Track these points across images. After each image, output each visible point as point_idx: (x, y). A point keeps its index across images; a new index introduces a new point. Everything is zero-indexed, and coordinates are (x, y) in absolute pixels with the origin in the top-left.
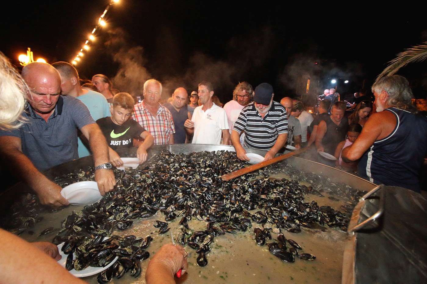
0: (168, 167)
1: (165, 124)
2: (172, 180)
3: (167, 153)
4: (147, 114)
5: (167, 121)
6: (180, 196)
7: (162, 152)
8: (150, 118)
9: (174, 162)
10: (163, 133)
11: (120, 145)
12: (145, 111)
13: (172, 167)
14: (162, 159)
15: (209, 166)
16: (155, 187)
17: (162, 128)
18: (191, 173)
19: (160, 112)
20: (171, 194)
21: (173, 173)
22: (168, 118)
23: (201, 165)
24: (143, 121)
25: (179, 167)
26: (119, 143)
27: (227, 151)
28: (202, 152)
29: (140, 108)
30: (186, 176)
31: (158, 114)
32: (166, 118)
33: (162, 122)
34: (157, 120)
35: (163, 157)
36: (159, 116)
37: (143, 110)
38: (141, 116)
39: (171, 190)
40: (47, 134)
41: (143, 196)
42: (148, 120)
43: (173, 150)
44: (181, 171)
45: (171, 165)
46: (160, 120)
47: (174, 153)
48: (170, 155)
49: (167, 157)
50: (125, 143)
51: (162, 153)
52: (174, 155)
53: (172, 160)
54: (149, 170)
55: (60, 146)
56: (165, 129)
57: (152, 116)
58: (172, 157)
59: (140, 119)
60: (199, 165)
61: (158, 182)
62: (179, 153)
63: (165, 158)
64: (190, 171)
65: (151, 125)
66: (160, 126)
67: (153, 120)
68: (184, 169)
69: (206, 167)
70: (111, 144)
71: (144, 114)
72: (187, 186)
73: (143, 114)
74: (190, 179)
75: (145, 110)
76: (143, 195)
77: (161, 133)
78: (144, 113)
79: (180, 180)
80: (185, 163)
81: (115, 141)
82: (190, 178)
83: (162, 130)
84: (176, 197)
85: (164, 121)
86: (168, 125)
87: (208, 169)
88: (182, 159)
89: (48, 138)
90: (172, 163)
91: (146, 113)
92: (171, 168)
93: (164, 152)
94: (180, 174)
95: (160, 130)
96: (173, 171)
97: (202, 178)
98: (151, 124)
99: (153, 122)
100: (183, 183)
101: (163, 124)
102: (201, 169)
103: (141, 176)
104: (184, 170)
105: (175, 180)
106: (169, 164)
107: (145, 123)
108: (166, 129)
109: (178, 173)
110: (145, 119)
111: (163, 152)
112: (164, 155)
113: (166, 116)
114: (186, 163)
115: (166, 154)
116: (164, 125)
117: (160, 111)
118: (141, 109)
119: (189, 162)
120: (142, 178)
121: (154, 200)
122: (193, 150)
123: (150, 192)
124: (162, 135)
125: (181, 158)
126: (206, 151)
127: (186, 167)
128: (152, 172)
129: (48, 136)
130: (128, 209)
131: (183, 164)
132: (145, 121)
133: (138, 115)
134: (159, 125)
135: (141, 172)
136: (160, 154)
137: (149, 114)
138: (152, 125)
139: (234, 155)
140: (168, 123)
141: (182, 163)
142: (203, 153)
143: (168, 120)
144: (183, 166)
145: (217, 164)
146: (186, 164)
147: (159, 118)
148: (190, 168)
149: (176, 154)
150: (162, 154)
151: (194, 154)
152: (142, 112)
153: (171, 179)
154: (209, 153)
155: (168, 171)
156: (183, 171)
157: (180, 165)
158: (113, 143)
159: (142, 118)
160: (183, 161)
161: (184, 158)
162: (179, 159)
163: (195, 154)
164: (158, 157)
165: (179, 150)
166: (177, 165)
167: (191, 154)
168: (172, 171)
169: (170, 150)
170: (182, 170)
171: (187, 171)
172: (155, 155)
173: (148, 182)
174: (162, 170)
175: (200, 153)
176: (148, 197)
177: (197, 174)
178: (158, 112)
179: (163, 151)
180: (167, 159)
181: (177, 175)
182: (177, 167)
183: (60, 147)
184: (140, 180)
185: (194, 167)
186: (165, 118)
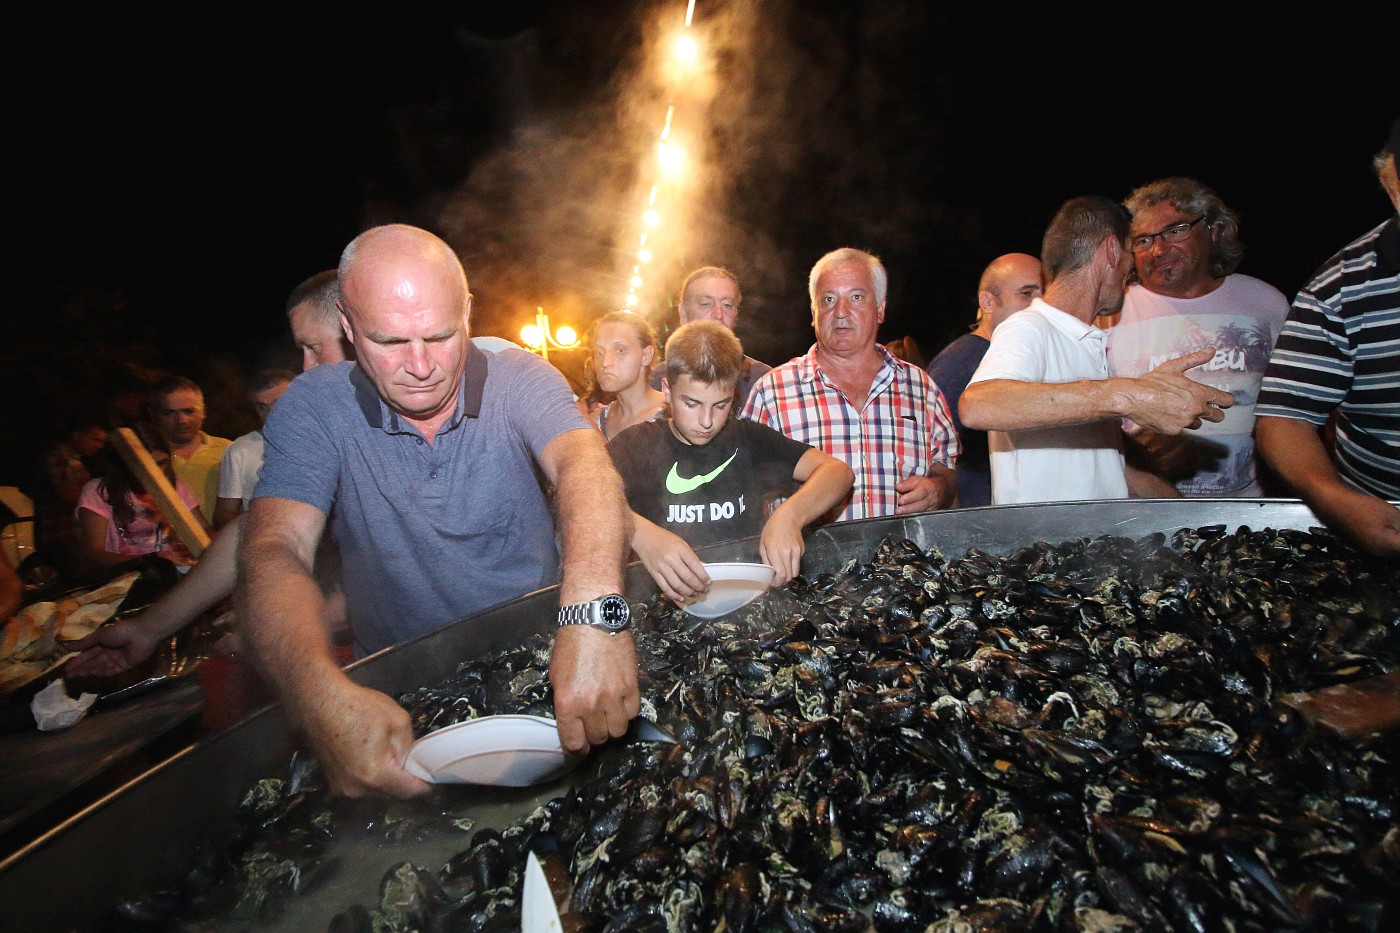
0: (915, 625)
1: (901, 440)
2: (940, 711)
3: (907, 552)
4: (827, 395)
5: (916, 427)
6: (1003, 836)
7: (883, 551)
8: (835, 412)
9: (941, 597)
10: (889, 480)
11: (700, 520)
12: (819, 385)
13: (937, 626)
14: (886, 583)
15: (1166, 621)
16: (841, 753)
17: (888, 459)
18: (1055, 662)
19: (883, 387)
20: (939, 811)
21: (943, 660)
22: (918, 414)
23: (1111, 613)
24: (805, 426)
25: (971, 625)
26: (696, 512)
27: (1244, 529)
28: (1087, 540)
29: (801, 373)
30: (1029, 693)
31: (874, 395)
32: (913, 413)
33: (887, 430)
34: (866, 422)
35: (890, 573)
36: (877, 401)
37: (809, 379)
38: (802, 405)
39: (940, 785)
40: (434, 494)
41: (769, 810)
42: (828, 423)
43: (935, 538)
44: (987, 651)
45: (926, 612)
46: (878, 422)
47: (939, 554)
48: (921, 560)
49: (907, 571)
50: (721, 511)
51: (881, 556)
52: (940, 561)
53: (931, 586)
54: (816, 644)
55: (477, 536)
56: (902, 462)
57: (848, 405)
58: (930, 568)
59: (794, 417)
60: (1101, 618)
61: (856, 721)
62: (962, 552)
63: (897, 575)
64: (1046, 653)
65: (839, 442)
66: (880, 449)
67: (847, 422)
68: (1006, 638)
69: (1146, 630)
70: (670, 520)
71: (811, 397)
72: (1053, 769)
73: (808, 398)
74: (1061, 709)
75: (817, 379)
76: (771, 799)
77: (882, 480)
78: (813, 394)
79: (997, 717)
80: (1009, 605)
81: (684, 507)
82: (1056, 703)
83: (888, 465)
84: (975, 840)
85: (901, 424)
86: (916, 442)
87: (1170, 641)
88: (983, 578)
89: (438, 507)
90: (930, 603)
91: (821, 392)
92: (931, 632)
93: (891, 549)
94: (987, 677)
95: (874, 465)
96: (941, 651)
97: (1140, 701)
98: (837, 437)
99: (847, 431)
100: (1015, 737)
101: (893, 438)
102: (1113, 640)
103: (774, 672)
104: (1003, 643)
105: (960, 714)
106: (917, 610)
107: (813, 432)
108: (909, 461)
109: (973, 664)
110: (816, 419)
111: (886, 548)
112: (893, 561)
113: (912, 405)
114: (1014, 602)
115: (902, 556)
116: (896, 442)
117: (884, 381)
118: (806, 376)
119: (1027, 597)
120: (779, 689)
121: (836, 846)
122: (1034, 534)
123: (813, 784)
124: (882, 488)
125: (976, 576)
126: (1105, 537)
127: (1011, 622)
128: (830, 650)
129: (439, 502)
130: (676, 902)
131: (994, 609)
132: (813, 425)
133: (788, 401)
134: (873, 441)
135: (779, 650)
136: (876, 559)
137: (835, 395)
138: (842, 442)
139: (1301, 551)
140: (920, 433)
141: (988, 600)
142: (1094, 546)
143: (919, 421)
144: (998, 621)
145: (1218, 606)
146: (1012, 610)
147: (877, 411)
148: (1040, 631)
149: (949, 557)
150: (885, 559)
151: (1046, 552)
152: (806, 389)
153: (935, 705)
154: (1128, 542)
155: (913, 645)
156: (999, 647)
157: (976, 613)
158: (676, 514)
159: (804, 416)
160: (991, 594)
161: (994, 574)
162: (966, 580)
163: (1049, 554)
164: (867, 573)
165: (964, 538)
166: (958, 611)
167: (1030, 556)
168: (933, 648)
169: (921, 541)
170: (994, 641)
171: (1024, 649)
172: (852, 563)
173: (805, 709)
174: (884, 639)
175: (1074, 545)
176: (801, 818)
177: (1095, 672)
178: (873, 388)
179: (888, 543)
180: (907, 581)
181: (969, 681)
182: (961, 627)
183: (478, 540)
184: (767, 696)
185: (1063, 623)
186: (906, 411)
